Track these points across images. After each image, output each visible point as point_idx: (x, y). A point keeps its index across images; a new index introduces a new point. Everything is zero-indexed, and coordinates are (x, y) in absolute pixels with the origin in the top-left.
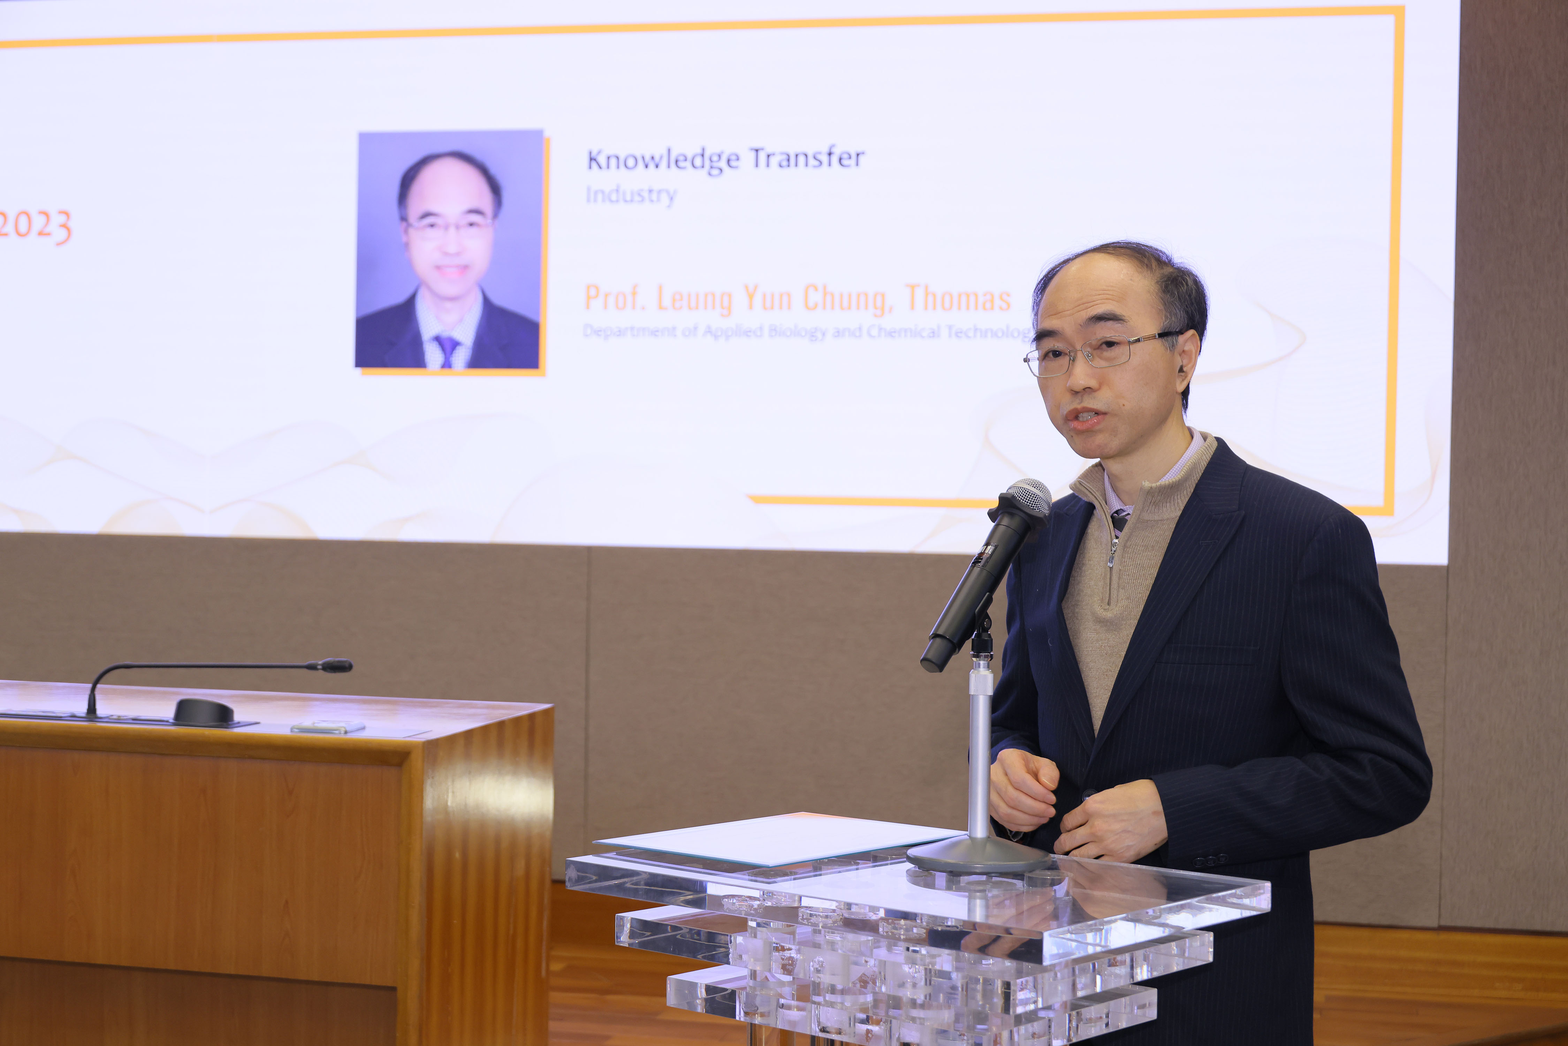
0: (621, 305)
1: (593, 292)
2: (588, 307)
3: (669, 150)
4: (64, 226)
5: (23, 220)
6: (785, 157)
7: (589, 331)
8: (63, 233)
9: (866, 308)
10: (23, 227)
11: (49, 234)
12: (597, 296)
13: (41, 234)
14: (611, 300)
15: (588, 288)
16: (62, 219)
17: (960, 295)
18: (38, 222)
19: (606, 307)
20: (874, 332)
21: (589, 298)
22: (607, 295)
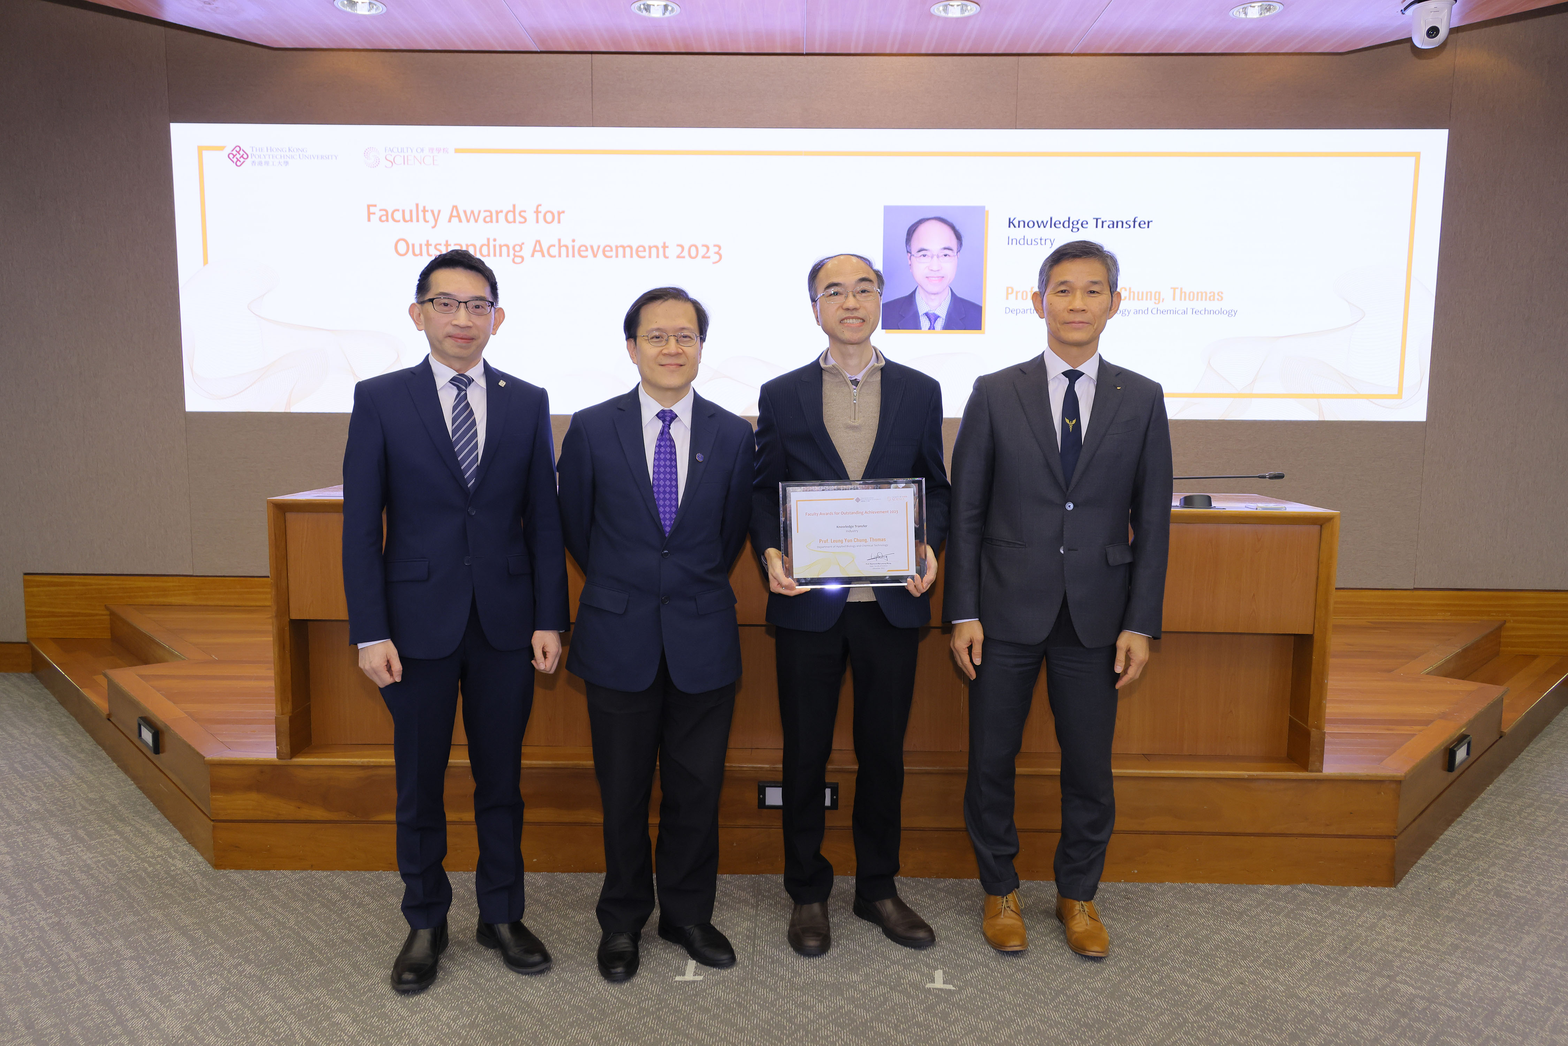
0: (1025, 297)
1: (1010, 291)
2: (1007, 299)
3: (1051, 218)
4: (717, 253)
5: (693, 250)
6: (1112, 223)
7: (1008, 310)
8: (717, 257)
9: (1151, 299)
10: (693, 253)
11: (709, 257)
12: (1012, 293)
13: (703, 257)
14: (1020, 295)
15: (1008, 288)
16: (717, 249)
17: (1198, 293)
18: (702, 251)
19: (1017, 298)
20: (1155, 311)
21: (1008, 294)
22: (1017, 293)
